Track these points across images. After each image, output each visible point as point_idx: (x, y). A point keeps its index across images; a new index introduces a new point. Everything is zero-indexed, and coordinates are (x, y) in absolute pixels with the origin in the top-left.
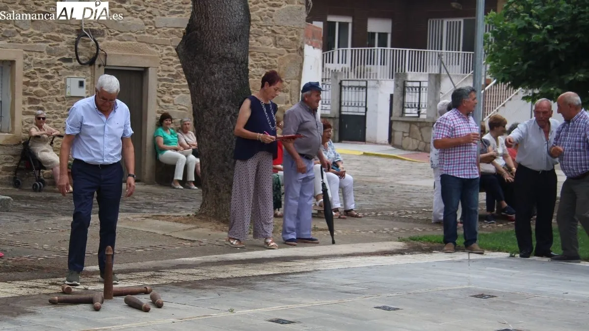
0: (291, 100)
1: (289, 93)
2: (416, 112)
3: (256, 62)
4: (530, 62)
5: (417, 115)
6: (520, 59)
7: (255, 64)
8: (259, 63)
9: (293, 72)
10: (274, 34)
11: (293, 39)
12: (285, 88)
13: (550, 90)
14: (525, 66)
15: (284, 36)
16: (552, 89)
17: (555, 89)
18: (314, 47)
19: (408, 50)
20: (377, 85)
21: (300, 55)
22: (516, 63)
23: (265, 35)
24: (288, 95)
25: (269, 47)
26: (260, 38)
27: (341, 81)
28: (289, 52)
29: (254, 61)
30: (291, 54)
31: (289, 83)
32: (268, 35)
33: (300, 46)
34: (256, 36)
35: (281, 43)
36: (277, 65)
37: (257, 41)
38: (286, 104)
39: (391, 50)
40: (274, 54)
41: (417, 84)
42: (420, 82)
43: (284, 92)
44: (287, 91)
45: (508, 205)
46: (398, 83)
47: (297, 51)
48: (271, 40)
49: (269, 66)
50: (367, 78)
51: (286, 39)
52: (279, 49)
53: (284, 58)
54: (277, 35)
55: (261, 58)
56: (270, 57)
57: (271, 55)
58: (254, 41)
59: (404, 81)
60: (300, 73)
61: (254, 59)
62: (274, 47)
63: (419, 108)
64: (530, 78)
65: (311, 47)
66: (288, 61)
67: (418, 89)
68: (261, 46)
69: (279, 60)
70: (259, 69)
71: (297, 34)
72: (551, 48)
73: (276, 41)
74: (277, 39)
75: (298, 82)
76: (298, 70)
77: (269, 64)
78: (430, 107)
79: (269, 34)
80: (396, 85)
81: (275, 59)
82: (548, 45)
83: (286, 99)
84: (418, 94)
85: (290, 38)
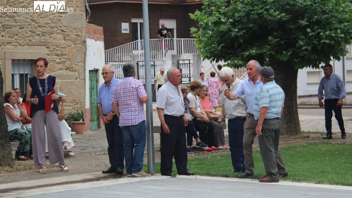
0: (79, 77)
1: (77, 72)
2: (188, 80)
3: (51, 52)
4: (222, 45)
5: (189, 82)
6: (216, 43)
7: (50, 53)
8: (53, 52)
9: (79, 58)
10: (63, 32)
11: (78, 35)
12: (74, 69)
13: (235, 62)
14: (220, 48)
15: (71, 33)
16: (236, 61)
17: (238, 61)
18: (96, 40)
19: (183, 39)
20: (164, 64)
21: (84, 46)
22: (213, 45)
23: (56, 33)
24: (77, 73)
25: (60, 41)
26: (52, 36)
27: (138, 62)
28: (75, 44)
29: (49, 51)
30: (77, 45)
31: (76, 65)
32: (58, 33)
33: (83, 40)
34: (50, 34)
35: (68, 38)
36: (67, 53)
37: (50, 37)
38: (75, 79)
39: (177, 40)
40: (64, 46)
41: (188, 62)
42: (189, 60)
43: (73, 71)
44: (76, 71)
45: (201, 140)
46: (174, 61)
47: (81, 43)
48: (61, 36)
49: (61, 54)
50: (154, 59)
51: (72, 35)
52: (67, 42)
53: (72, 48)
54: (65, 33)
55: (54, 49)
56: (61, 48)
57: (62, 46)
58: (48, 38)
59: (178, 60)
60: (84, 58)
61: (49, 50)
62: (63, 41)
63: (190, 78)
64: (223, 55)
65: (93, 40)
66: (75, 50)
67: (188, 65)
68: (54, 41)
69: (68, 50)
70: (53, 57)
71: (80, 32)
72: (233, 34)
73: (65, 37)
74: (65, 36)
75: (83, 64)
76: (83, 56)
77: (60, 53)
78: (195, 76)
79: (60, 32)
80: (173, 63)
81: (65, 49)
82: (232, 33)
83: (75, 76)
84: (189, 68)
85: (76, 35)
